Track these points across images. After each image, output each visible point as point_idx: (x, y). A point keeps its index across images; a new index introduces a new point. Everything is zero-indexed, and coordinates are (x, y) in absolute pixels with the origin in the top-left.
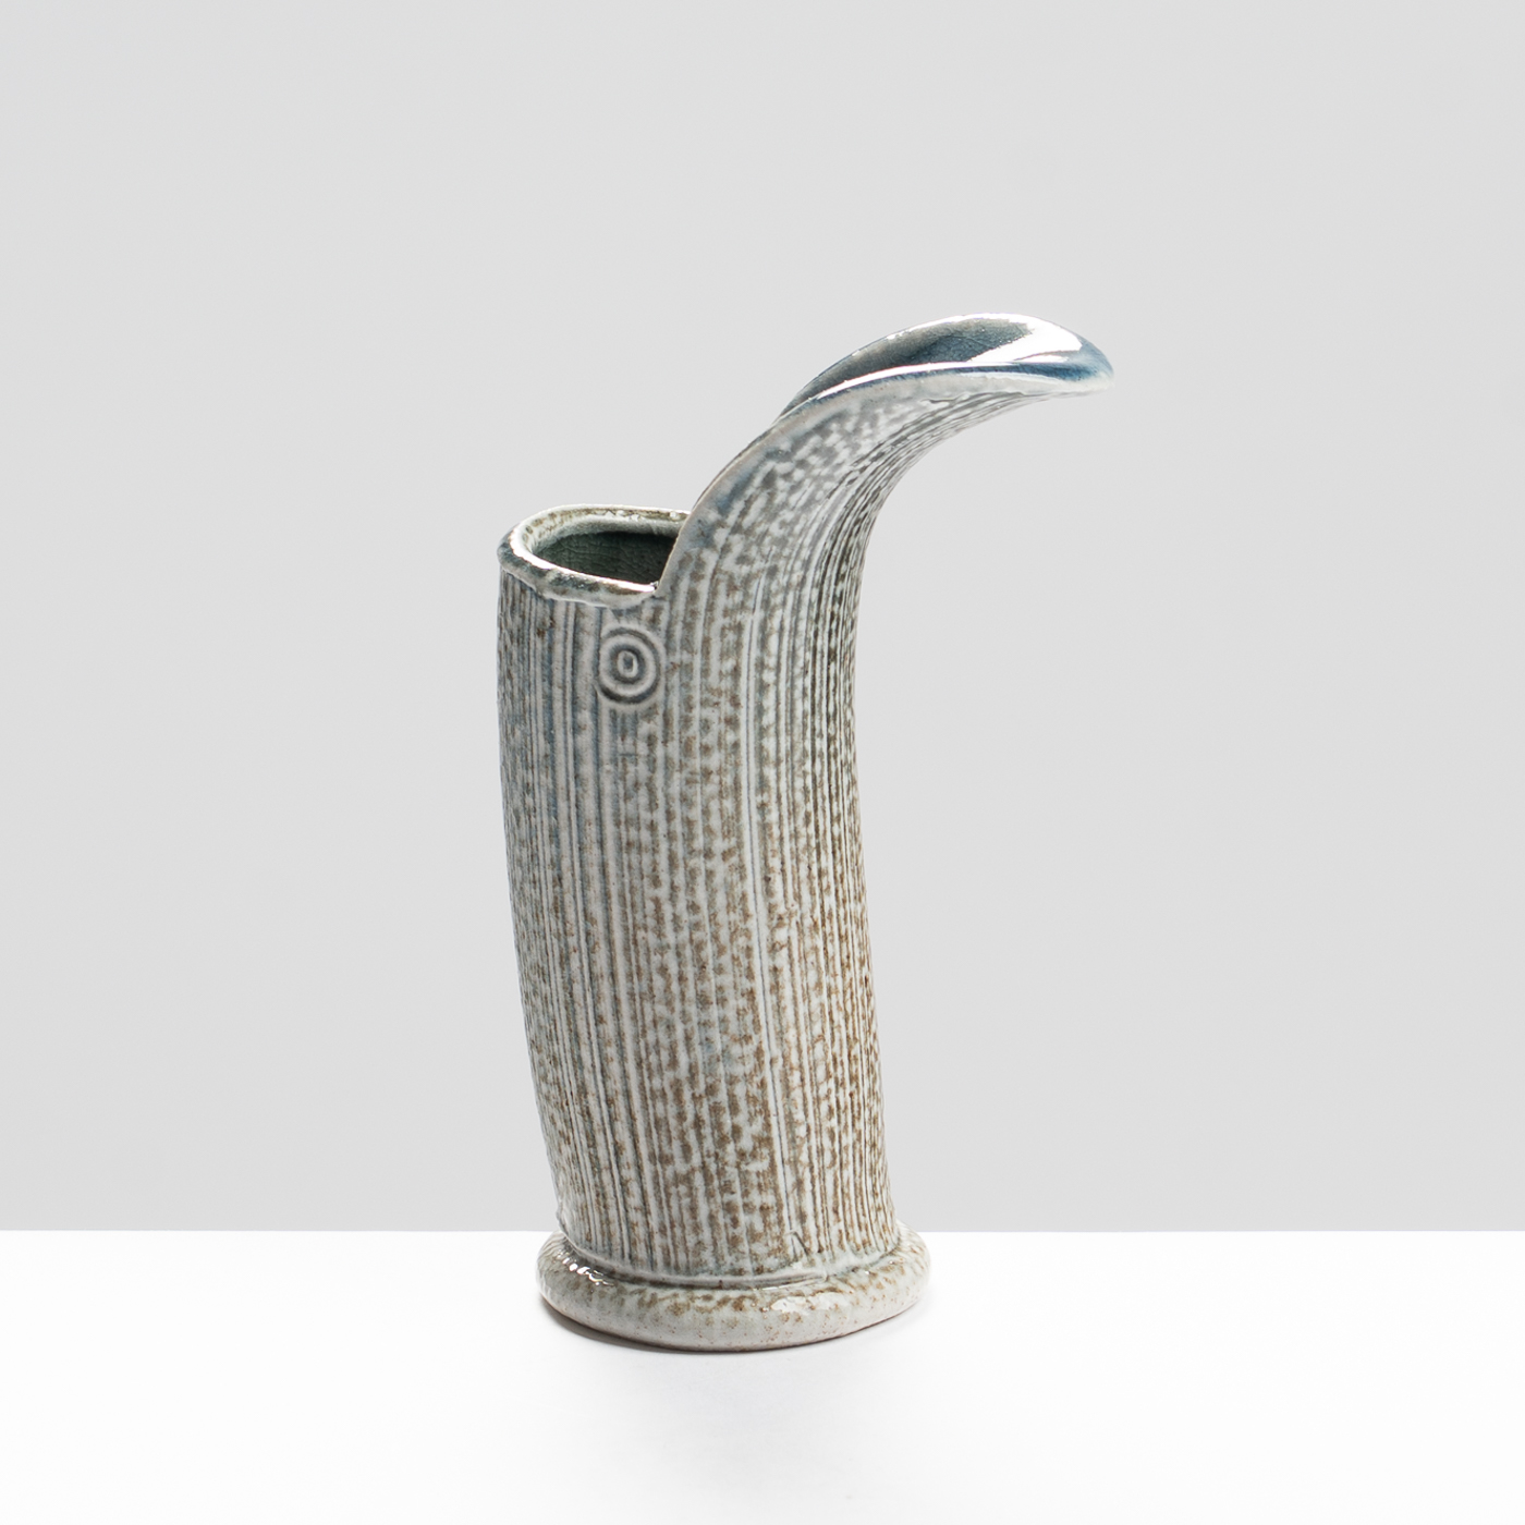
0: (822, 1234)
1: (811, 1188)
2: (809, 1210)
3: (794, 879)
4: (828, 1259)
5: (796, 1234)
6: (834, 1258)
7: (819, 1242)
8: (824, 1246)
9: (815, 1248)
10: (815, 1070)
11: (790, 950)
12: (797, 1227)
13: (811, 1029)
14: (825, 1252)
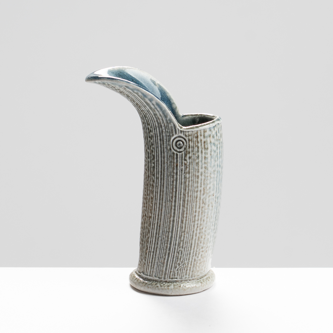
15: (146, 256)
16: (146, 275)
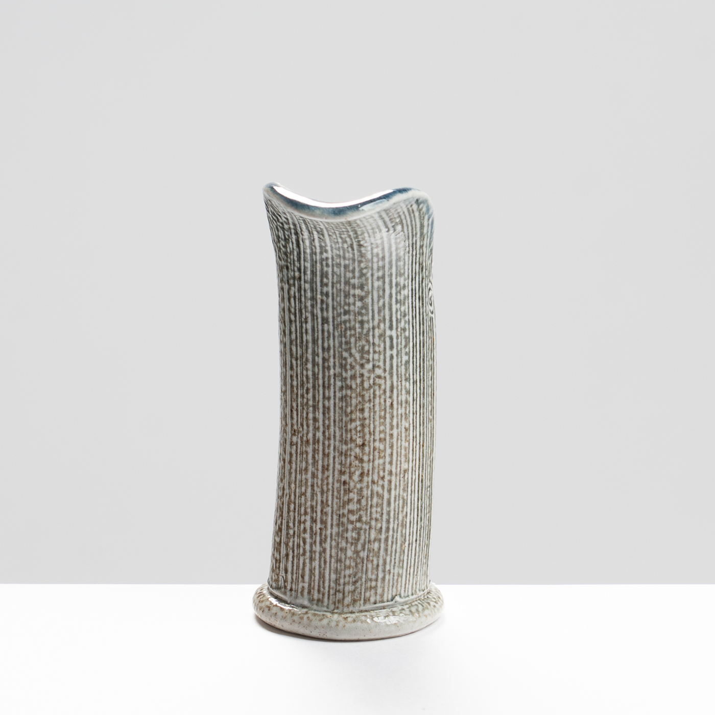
0: (294, 583)
1: (292, 560)
2: (290, 569)
3: (301, 416)
4: (293, 595)
5: (283, 577)
6: (296, 597)
7: (292, 586)
8: (294, 590)
9: (289, 588)
10: (301, 508)
11: (297, 447)
12: (284, 575)
13: (301, 488)
14: (293, 592)
15: (402, 558)
16: (405, 597)
